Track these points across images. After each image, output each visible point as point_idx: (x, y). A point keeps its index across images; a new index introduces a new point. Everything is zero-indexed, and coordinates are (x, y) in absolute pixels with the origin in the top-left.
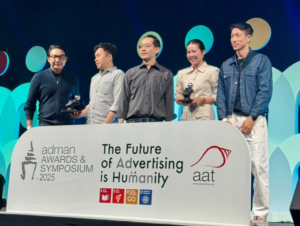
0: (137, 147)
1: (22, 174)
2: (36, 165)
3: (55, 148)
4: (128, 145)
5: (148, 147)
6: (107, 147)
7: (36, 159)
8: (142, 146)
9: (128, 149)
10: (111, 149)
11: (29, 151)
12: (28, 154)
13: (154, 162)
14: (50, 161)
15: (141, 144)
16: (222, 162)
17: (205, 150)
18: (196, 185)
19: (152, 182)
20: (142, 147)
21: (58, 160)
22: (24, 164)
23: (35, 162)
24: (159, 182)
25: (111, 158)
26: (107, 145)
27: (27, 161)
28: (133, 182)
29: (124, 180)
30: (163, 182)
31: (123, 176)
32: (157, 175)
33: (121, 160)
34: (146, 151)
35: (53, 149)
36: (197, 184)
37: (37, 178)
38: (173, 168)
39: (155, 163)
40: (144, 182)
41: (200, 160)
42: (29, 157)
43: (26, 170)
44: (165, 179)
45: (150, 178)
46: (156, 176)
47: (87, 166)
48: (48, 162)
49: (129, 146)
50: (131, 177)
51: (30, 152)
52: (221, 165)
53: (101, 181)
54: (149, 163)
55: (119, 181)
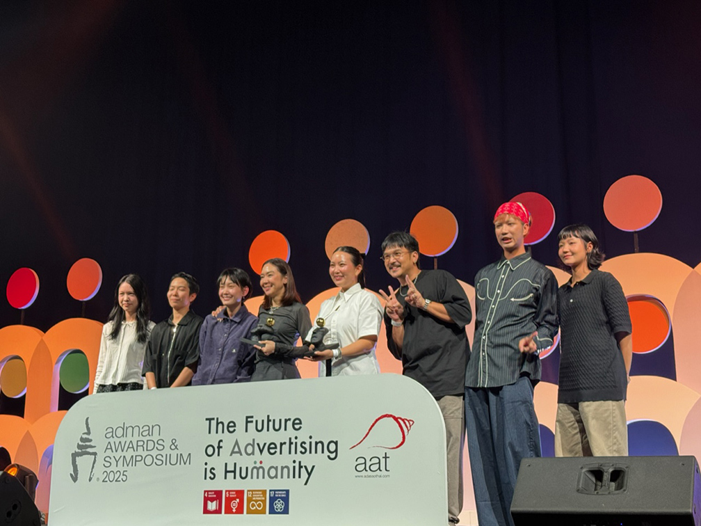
0: (263, 421)
1: (73, 473)
2: (95, 458)
3: (127, 428)
4: (247, 417)
5: (280, 420)
6: (214, 423)
7: (95, 447)
8: (270, 418)
9: (249, 424)
10: (220, 426)
11: (84, 434)
12: (82, 440)
13: (291, 443)
14: (120, 449)
15: (268, 416)
16: (401, 440)
17: (373, 422)
18: (361, 478)
19: (288, 477)
20: (270, 421)
21: (133, 447)
22: (74, 456)
23: (94, 451)
24: (300, 477)
25: (221, 441)
27: (80, 451)
28: (258, 478)
29: (244, 475)
30: (307, 476)
31: (241, 468)
32: (297, 465)
33: (237, 443)
34: (277, 427)
35: (123, 429)
36: (362, 476)
37: (98, 479)
38: (323, 452)
39: (293, 446)
40: (276, 476)
41: (364, 438)
43: (78, 466)
44: (309, 471)
45: (285, 470)
46: (294, 467)
47: (181, 455)
48: (116, 451)
49: (249, 420)
50: (255, 471)
51: (85, 436)
52: (398, 444)
53: (205, 478)
54: (284, 446)
55: (235, 478)
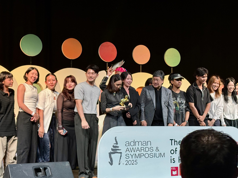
26: (173, 140)
42: (114, 149)
